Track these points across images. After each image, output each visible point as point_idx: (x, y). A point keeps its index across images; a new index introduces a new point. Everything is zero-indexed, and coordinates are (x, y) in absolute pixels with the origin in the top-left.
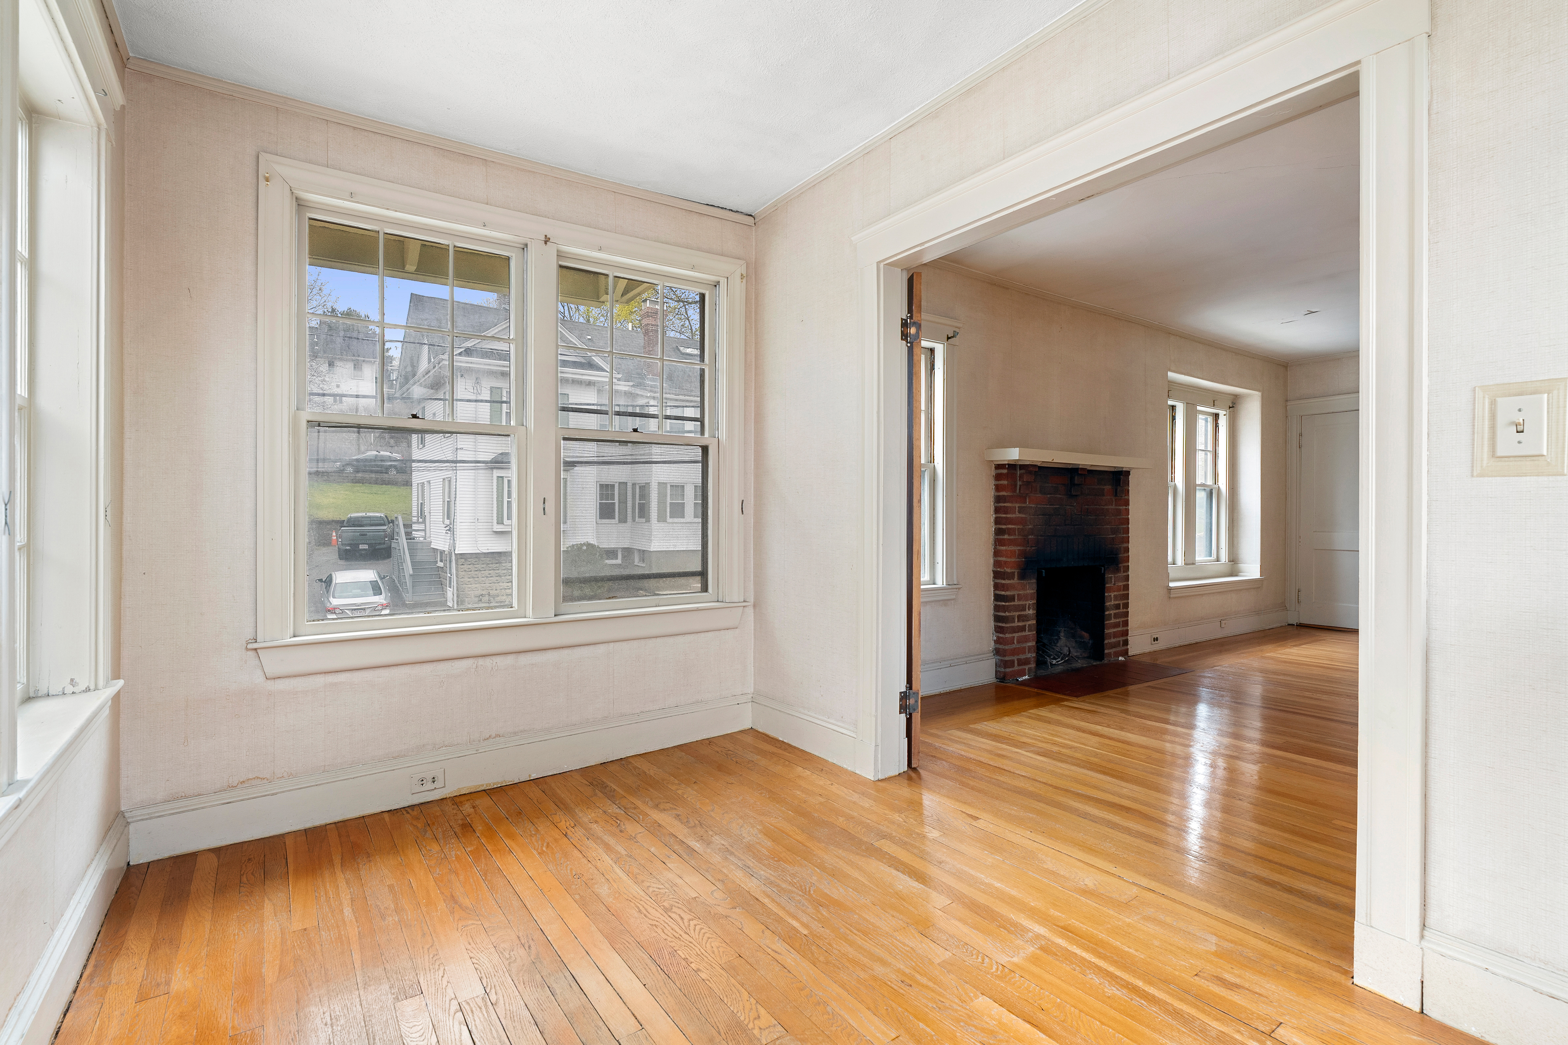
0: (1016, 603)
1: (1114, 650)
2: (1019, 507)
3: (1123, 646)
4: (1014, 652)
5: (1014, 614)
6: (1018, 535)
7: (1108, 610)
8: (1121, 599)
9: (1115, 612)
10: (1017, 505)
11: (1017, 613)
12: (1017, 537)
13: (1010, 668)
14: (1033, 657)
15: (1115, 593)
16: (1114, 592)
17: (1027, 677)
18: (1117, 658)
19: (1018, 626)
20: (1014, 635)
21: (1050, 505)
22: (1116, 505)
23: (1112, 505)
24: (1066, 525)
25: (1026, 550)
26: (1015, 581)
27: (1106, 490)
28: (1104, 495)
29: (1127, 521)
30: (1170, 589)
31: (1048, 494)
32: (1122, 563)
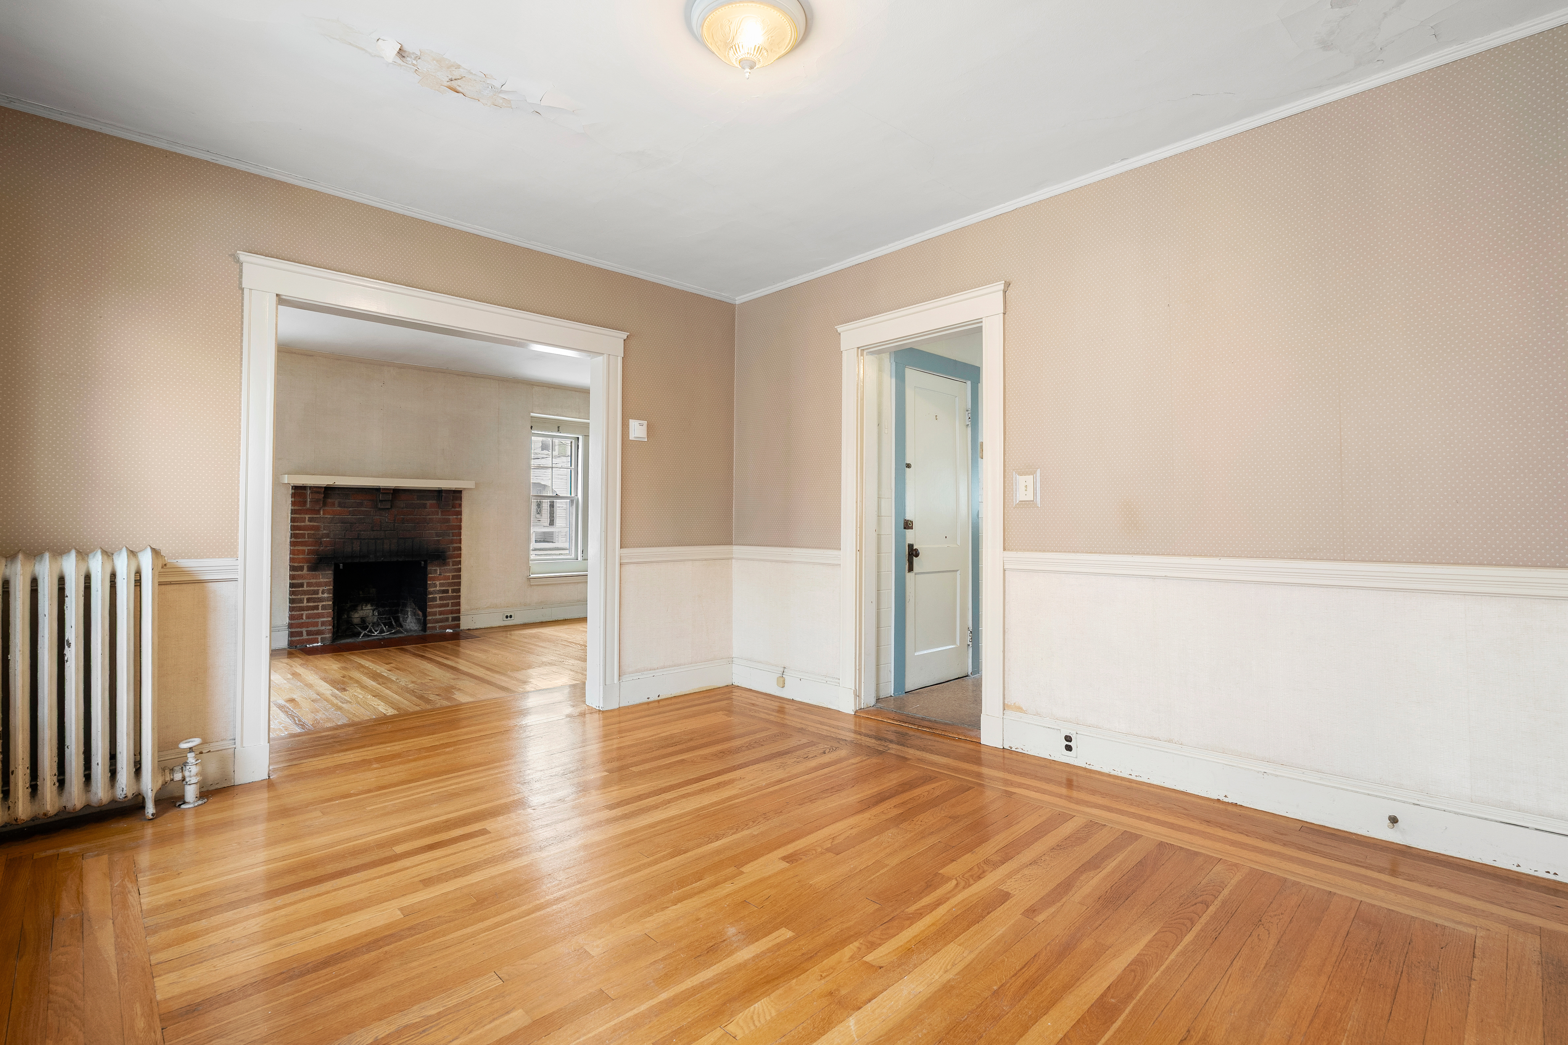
0: (305, 588)
1: (440, 624)
2: (309, 518)
3: (452, 621)
4: (301, 625)
5: (303, 597)
6: (308, 538)
7: (431, 593)
8: (449, 586)
9: (440, 595)
10: (307, 516)
11: (307, 596)
12: (307, 540)
13: (296, 637)
14: (328, 629)
15: (441, 582)
16: (440, 580)
17: (319, 644)
18: (444, 631)
19: (307, 606)
20: (302, 612)
21: (352, 516)
22: (442, 515)
23: (438, 515)
24: (373, 530)
25: (318, 549)
26: (305, 571)
27: (428, 504)
28: (425, 508)
29: (460, 528)
30: (529, 579)
31: (350, 508)
32: (451, 558)
